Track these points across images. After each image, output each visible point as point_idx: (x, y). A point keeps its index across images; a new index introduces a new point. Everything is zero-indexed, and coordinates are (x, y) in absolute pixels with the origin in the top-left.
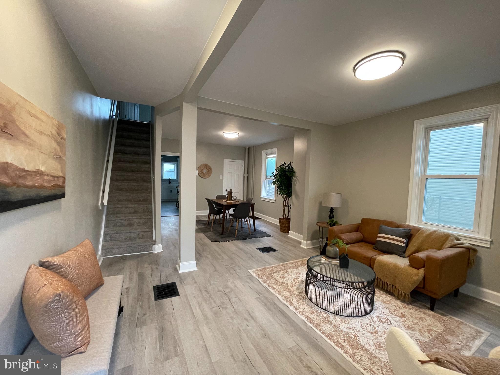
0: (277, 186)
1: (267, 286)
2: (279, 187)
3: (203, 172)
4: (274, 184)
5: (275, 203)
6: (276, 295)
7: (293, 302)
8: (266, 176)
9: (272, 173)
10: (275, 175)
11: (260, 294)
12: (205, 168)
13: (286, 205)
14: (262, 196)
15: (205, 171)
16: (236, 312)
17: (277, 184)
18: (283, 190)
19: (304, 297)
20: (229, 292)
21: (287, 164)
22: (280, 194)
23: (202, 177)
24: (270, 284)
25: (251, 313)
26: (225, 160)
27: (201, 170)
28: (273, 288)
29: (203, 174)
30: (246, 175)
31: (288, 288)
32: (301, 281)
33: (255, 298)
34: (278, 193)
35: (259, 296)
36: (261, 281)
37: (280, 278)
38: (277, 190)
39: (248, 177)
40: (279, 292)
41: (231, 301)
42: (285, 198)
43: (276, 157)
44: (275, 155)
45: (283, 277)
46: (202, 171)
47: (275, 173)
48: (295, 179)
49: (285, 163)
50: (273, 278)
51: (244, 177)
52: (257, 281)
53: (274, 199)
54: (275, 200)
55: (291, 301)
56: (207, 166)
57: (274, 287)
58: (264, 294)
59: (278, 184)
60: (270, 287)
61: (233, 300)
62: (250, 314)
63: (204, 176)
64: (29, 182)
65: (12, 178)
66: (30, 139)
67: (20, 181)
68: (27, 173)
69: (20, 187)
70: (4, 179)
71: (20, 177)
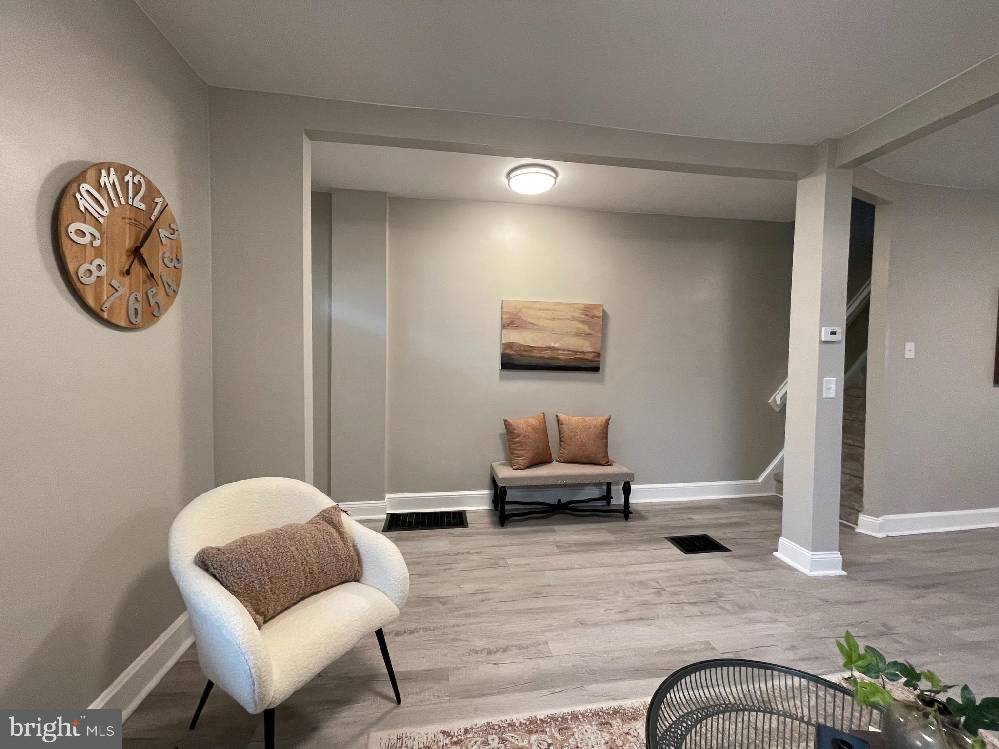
64: (535, 354)
65: (516, 351)
66: (538, 326)
67: (524, 353)
68: (534, 348)
69: (525, 356)
70: (509, 351)
71: (525, 351)
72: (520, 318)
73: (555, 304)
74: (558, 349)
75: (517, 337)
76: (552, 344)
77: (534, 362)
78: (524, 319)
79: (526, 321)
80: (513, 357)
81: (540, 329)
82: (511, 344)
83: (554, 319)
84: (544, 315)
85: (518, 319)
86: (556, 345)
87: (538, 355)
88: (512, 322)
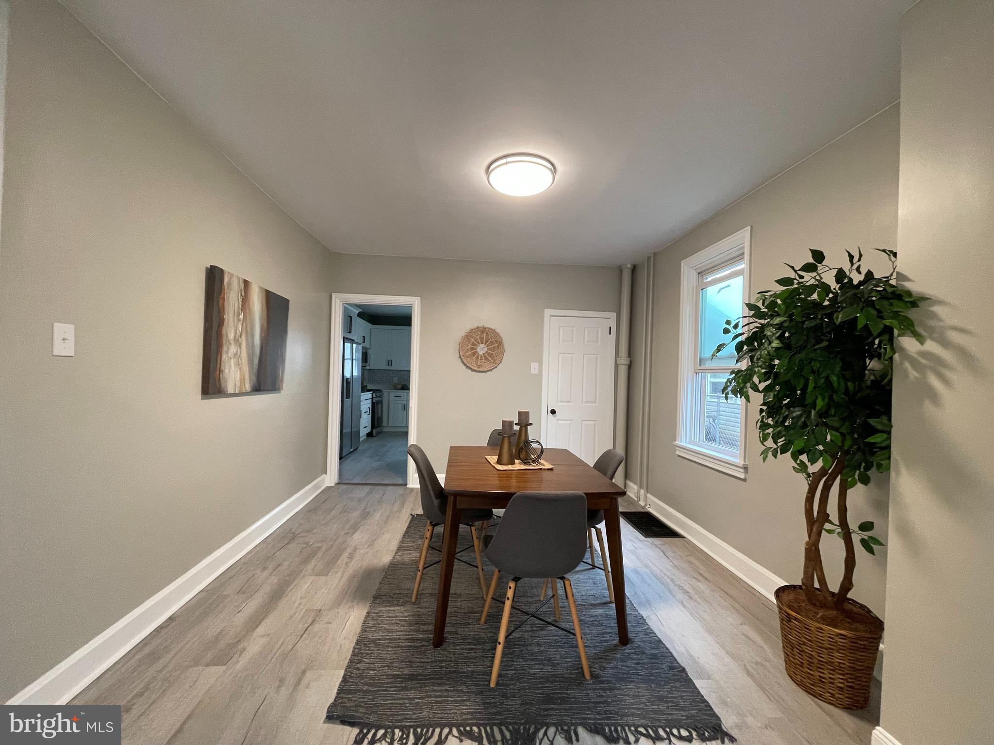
0: (757, 399)
2: (772, 409)
3: (474, 354)
4: (740, 391)
5: (745, 480)
8: (701, 360)
9: (726, 331)
10: (749, 341)
12: (482, 339)
13: (824, 517)
14: (678, 442)
15: (482, 349)
17: (762, 386)
18: (805, 425)
21: (835, 260)
22: (784, 450)
23: (473, 370)
26: (548, 312)
27: (470, 346)
29: (477, 358)
30: (624, 360)
34: (770, 443)
38: (764, 426)
39: (630, 367)
42: (823, 472)
43: (747, 273)
44: (742, 266)
46: (472, 349)
47: (745, 332)
48: (923, 354)
49: (818, 256)
51: (617, 366)
53: (740, 461)
54: (746, 468)
56: (487, 333)
59: (767, 390)
63: (479, 366)
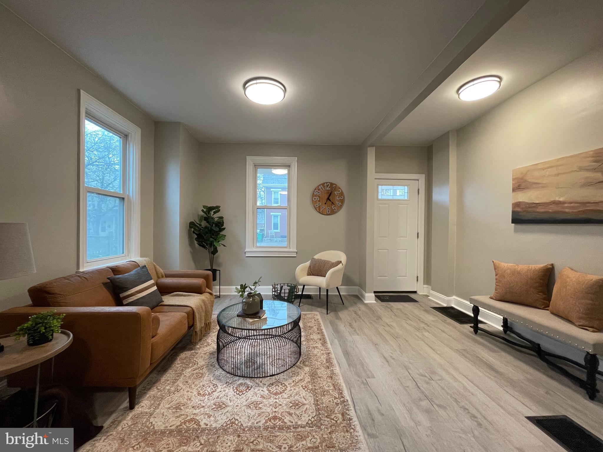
1: (346, 394)
6: (340, 374)
7: (325, 360)
11: (365, 382)
16: (407, 368)
19: (304, 362)
20: (420, 400)
24: (337, 396)
25: (386, 363)
28: (336, 387)
31: (309, 380)
32: (273, 386)
33: (374, 378)
35: (367, 379)
36: (352, 408)
37: (304, 404)
40: (331, 378)
41: (415, 383)
45: (296, 405)
50: (318, 410)
52: (358, 412)
55: (325, 362)
57: (332, 388)
58: (359, 381)
60: (340, 389)
61: (410, 384)
62: (388, 362)
64: (541, 209)
65: (523, 208)
66: (543, 184)
67: (530, 209)
68: (539, 205)
69: (530, 212)
70: (518, 209)
71: (529, 207)
72: (525, 181)
73: (559, 160)
74: (564, 203)
75: (524, 197)
76: (557, 199)
77: (538, 217)
78: (529, 180)
79: (530, 182)
80: (520, 214)
81: (544, 186)
82: (519, 203)
83: (558, 175)
84: (547, 173)
85: (524, 182)
86: (561, 199)
87: (542, 210)
88: (519, 186)
